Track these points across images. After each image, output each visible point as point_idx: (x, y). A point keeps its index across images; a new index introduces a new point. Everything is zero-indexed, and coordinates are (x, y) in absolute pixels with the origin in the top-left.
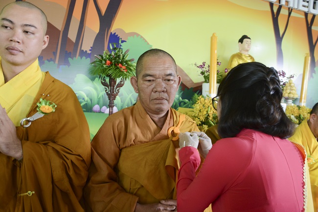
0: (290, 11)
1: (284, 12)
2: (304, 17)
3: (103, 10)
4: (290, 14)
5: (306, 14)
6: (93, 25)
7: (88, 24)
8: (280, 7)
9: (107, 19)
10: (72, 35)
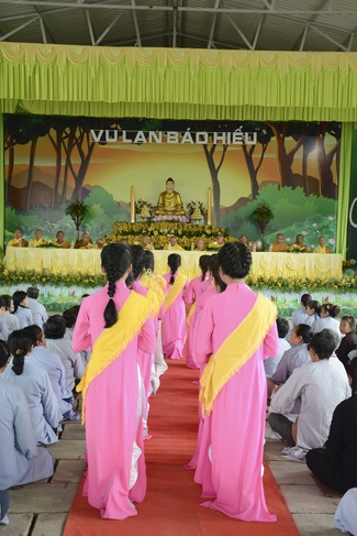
0: (225, 147)
1: (219, 149)
2: (241, 149)
3: (77, 174)
4: (225, 149)
5: (244, 146)
6: (72, 184)
7: (68, 184)
8: (214, 146)
9: (79, 178)
10: (60, 191)
